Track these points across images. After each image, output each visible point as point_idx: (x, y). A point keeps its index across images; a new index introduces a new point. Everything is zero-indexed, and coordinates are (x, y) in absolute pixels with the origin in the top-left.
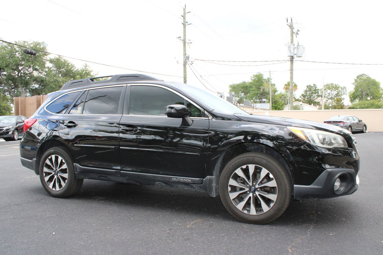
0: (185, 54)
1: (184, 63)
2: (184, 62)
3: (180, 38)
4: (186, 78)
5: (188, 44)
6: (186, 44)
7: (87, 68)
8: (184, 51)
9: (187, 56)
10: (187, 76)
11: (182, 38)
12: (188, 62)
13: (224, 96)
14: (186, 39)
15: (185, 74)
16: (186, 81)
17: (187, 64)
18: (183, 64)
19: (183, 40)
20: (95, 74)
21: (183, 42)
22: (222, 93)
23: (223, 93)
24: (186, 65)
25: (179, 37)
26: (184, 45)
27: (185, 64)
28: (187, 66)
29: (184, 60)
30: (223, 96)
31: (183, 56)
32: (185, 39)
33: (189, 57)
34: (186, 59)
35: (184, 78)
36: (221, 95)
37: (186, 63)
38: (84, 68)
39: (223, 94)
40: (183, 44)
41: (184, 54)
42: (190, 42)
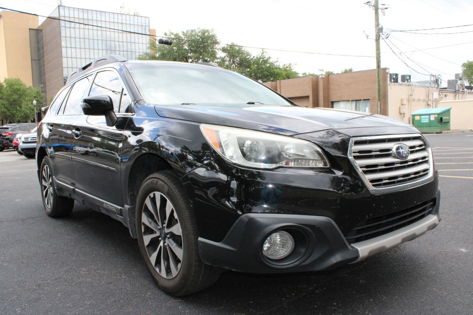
0: (377, 25)
1: (376, 38)
2: (376, 36)
3: (369, 4)
4: (380, 57)
5: (383, 11)
6: (380, 11)
7: (264, 54)
8: (376, 21)
9: (380, 28)
10: (381, 55)
11: (373, 3)
12: (381, 35)
13: (441, 80)
14: (379, 4)
15: (379, 52)
16: (380, 61)
17: (381, 38)
18: (375, 39)
19: (373, 6)
20: (274, 61)
21: (374, 8)
22: (438, 76)
23: (440, 75)
24: (379, 41)
25: (368, 3)
26: (377, 13)
27: (378, 38)
28: (381, 42)
29: (376, 34)
30: (439, 79)
31: (375, 27)
32: (378, 3)
33: (382, 29)
34: (379, 30)
35: (377, 58)
36: (437, 78)
37: (379, 37)
38: (261, 55)
39: (439, 77)
40: (374, 11)
41: (376, 25)
42: (385, 7)
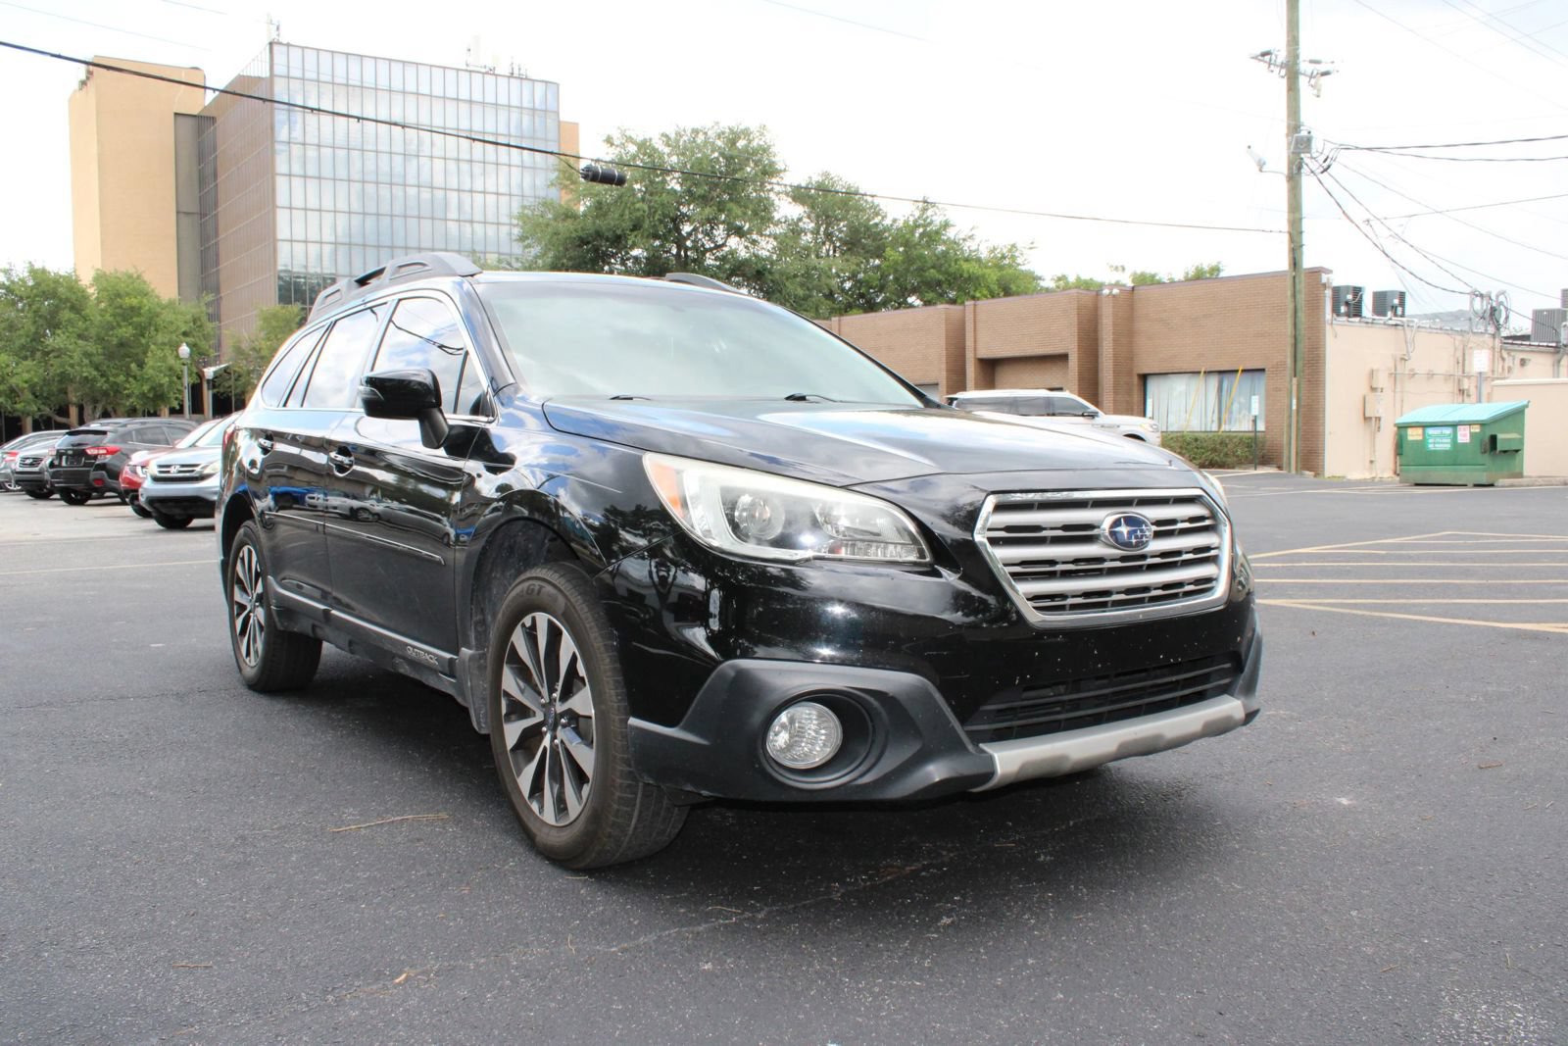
0: (1294, 126)
1: (1290, 169)
2: (1290, 163)
3: (1267, 58)
4: (1301, 233)
5: (1313, 81)
6: (1303, 81)
7: (929, 213)
8: (1289, 116)
9: (1302, 138)
10: (1306, 225)
11: (1282, 56)
12: (1306, 160)
13: (1507, 309)
14: (1302, 58)
15: (1297, 215)
16: (1301, 246)
17: (1305, 170)
18: (1286, 171)
19: (1282, 66)
20: (962, 236)
21: (1283, 72)
22: (1497, 297)
23: (1503, 293)
24: (1301, 177)
25: (1264, 54)
26: (1293, 88)
27: (1295, 172)
29: (1289, 156)
30: (1502, 307)
31: (1287, 135)
32: (1297, 57)
33: (1309, 140)
34: (1300, 146)
35: (1290, 234)
36: (1494, 304)
37: (1300, 168)
38: (917, 214)
39: (1502, 298)
40: (1284, 81)
41: (1289, 127)
42: (1322, 68)
